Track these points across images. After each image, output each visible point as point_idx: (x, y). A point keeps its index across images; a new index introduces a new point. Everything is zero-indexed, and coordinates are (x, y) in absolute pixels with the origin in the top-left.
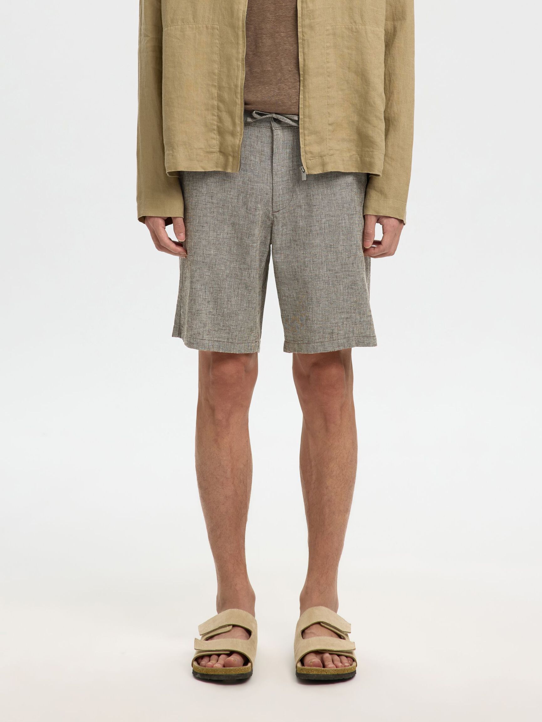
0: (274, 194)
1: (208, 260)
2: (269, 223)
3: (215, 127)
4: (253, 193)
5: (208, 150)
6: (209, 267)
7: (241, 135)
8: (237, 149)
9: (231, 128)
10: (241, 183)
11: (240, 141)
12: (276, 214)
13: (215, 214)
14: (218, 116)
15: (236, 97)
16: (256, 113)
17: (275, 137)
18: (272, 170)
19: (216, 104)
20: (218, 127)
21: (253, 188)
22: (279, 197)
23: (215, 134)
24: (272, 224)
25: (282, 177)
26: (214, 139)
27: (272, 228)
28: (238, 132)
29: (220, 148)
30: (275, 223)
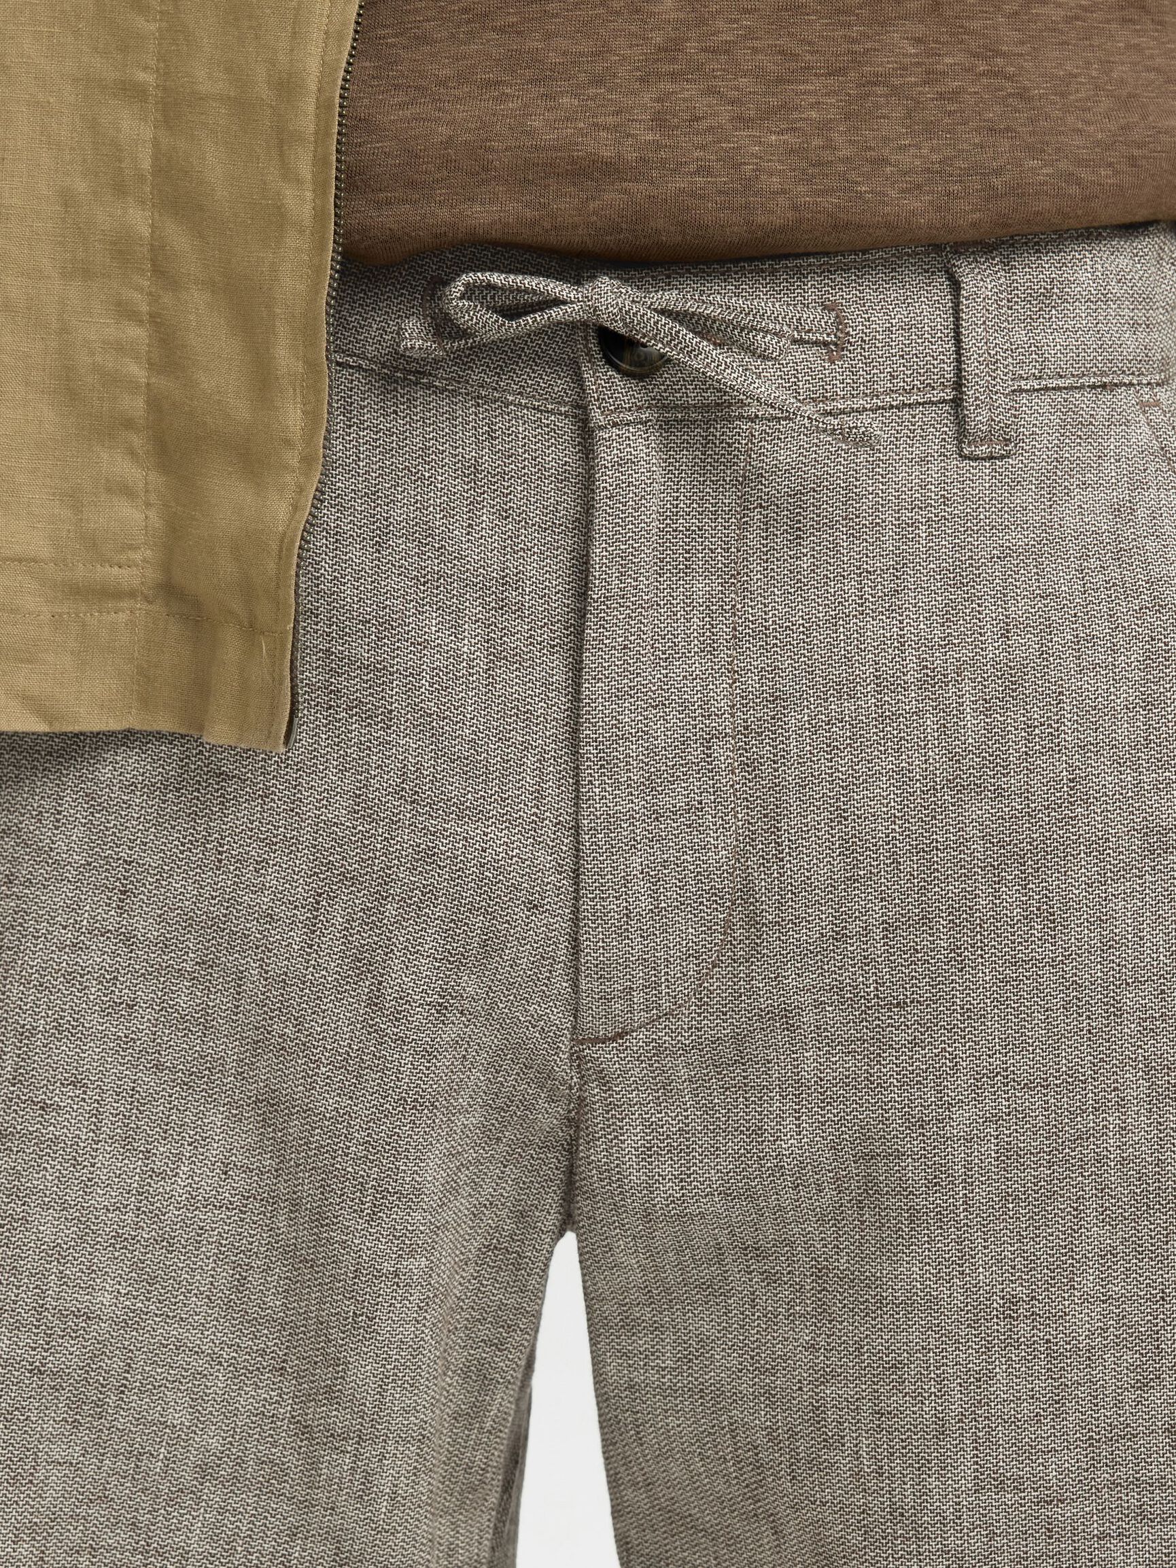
0: (586, 905)
1: (68, 1355)
2: (548, 1117)
3: (136, 405)
4: (429, 892)
5: (80, 572)
6: (76, 1404)
7: (307, 460)
8: (271, 566)
9: (241, 409)
10: (339, 810)
11: (295, 508)
12: (606, 1056)
13: (143, 1021)
14: (156, 321)
15: (289, 175)
16: (470, 292)
17: (606, 480)
18: (575, 729)
19: (145, 231)
20: (155, 403)
21: (429, 855)
22: (622, 934)
23: (132, 453)
24: (575, 1122)
25: (650, 785)
26: (127, 491)
27: (571, 1149)
28: (288, 443)
29: (166, 567)
30: (597, 1118)
